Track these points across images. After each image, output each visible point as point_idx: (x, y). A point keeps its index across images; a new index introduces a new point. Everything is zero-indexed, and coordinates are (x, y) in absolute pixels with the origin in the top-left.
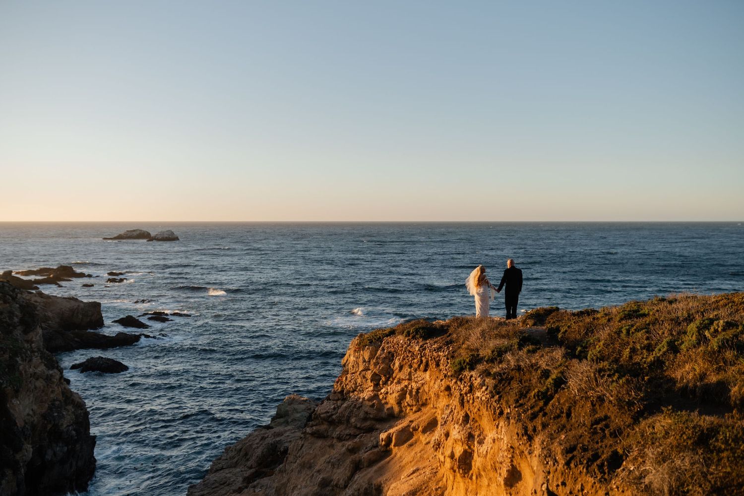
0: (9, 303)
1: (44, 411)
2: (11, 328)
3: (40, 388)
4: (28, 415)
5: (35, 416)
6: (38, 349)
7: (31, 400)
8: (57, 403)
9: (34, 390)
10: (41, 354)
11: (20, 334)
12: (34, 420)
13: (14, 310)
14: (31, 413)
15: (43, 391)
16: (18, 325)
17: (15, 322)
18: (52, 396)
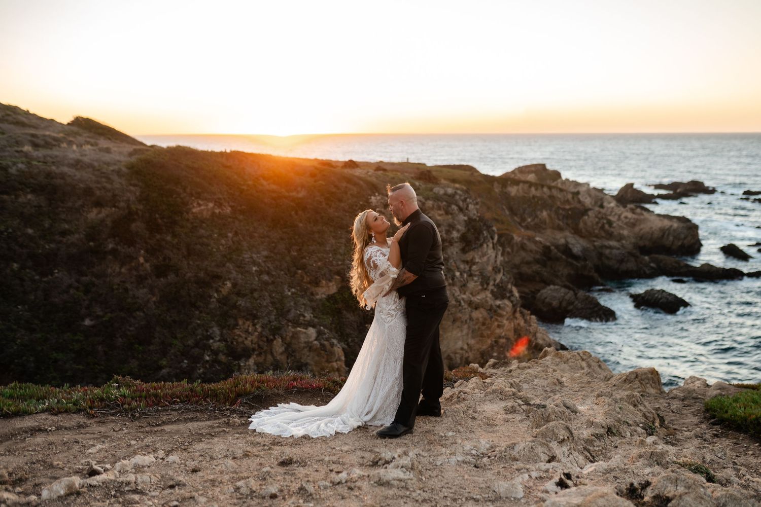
0: (451, 214)
1: (484, 347)
2: (447, 244)
3: (478, 319)
4: (462, 349)
5: (471, 351)
6: (480, 272)
7: (465, 331)
8: (503, 341)
9: (468, 321)
10: (482, 279)
11: (457, 253)
12: (469, 357)
13: (456, 222)
14: (466, 347)
15: (484, 324)
16: (456, 242)
17: (453, 238)
18: (498, 331)
